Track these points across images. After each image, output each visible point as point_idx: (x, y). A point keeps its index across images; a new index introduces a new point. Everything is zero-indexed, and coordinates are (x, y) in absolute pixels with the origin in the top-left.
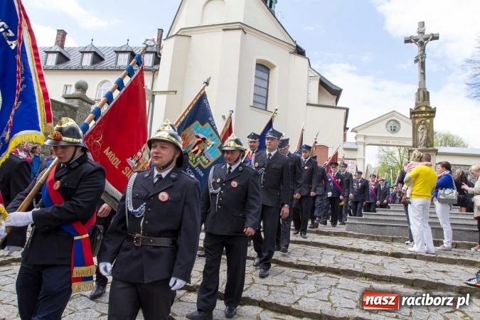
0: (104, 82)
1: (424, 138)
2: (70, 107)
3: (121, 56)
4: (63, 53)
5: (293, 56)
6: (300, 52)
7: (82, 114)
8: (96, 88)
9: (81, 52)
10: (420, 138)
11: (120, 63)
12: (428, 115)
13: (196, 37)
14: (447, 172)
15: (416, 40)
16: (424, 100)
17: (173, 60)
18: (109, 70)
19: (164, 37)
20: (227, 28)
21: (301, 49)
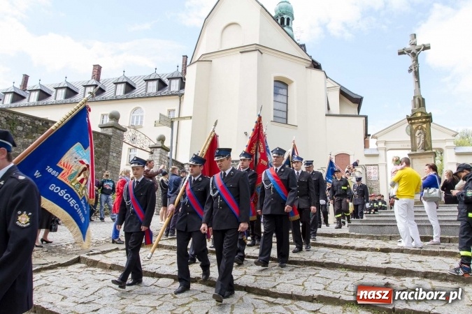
0: (135, 109)
1: (421, 142)
2: (105, 135)
3: (150, 84)
4: (99, 85)
5: (309, 70)
6: (316, 66)
7: (116, 140)
8: (129, 115)
9: (115, 83)
10: (418, 142)
11: (150, 91)
12: (424, 120)
13: (216, 61)
14: (432, 173)
15: (409, 52)
16: (420, 106)
18: (140, 98)
19: (188, 63)
20: (244, 50)
21: (317, 63)
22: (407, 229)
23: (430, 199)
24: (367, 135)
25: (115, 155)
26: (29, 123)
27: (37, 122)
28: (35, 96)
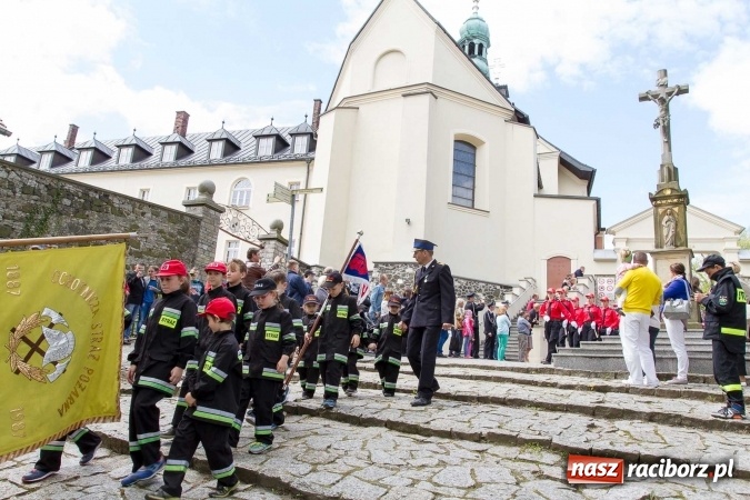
0: (240, 181)
1: (671, 234)
2: (193, 217)
3: (263, 142)
4: (185, 143)
5: (510, 125)
6: (521, 119)
7: (208, 226)
8: (229, 189)
9: (209, 141)
10: (665, 234)
11: (262, 153)
12: (675, 200)
13: (366, 109)
14: (679, 277)
15: (655, 96)
16: (670, 180)
17: (333, 143)
18: (247, 163)
19: (322, 111)
20: (409, 92)
21: (522, 114)
22: (637, 359)
23: (674, 316)
24: (599, 229)
25: (205, 247)
26: (80, 194)
27: (92, 194)
28: (86, 157)
